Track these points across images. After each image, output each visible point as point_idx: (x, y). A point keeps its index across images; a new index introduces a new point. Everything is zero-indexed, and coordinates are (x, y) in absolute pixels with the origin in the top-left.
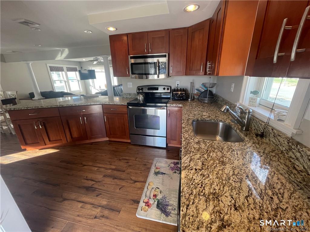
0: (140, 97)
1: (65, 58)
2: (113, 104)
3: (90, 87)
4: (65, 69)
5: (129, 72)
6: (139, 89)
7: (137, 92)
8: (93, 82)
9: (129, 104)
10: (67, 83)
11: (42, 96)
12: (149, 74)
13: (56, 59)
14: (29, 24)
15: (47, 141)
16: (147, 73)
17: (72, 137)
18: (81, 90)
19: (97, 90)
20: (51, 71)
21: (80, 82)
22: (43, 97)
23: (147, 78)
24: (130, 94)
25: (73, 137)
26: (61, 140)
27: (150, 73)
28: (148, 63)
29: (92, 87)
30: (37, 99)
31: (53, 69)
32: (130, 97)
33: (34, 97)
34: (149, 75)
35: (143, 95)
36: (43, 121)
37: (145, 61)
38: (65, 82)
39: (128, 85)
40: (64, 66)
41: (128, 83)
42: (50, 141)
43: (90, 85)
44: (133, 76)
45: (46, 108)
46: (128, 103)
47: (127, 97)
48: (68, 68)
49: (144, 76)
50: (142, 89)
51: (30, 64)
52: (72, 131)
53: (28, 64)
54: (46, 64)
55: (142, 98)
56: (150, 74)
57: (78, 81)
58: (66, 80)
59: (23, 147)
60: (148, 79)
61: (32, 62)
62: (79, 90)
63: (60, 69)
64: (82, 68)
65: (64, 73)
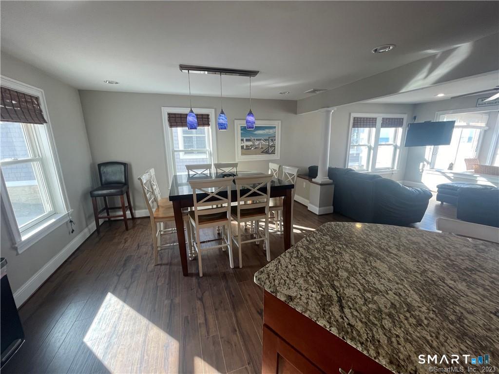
3: (421, 164)
4: (379, 122)
8: (435, 153)
10: (372, 151)
11: (328, 176)
18: (395, 168)
20: (354, 126)
21: (398, 150)
22: (330, 178)
29: (426, 166)
30: (320, 182)
31: (359, 123)
33: (315, 176)
38: (370, 148)
40: (379, 115)
43: (424, 160)
48: (387, 119)
51: (331, 113)
53: (329, 112)
54: (350, 114)
57: (396, 147)
58: (373, 145)
61: (335, 108)
63: (369, 123)
64: (415, 118)
65: (374, 130)
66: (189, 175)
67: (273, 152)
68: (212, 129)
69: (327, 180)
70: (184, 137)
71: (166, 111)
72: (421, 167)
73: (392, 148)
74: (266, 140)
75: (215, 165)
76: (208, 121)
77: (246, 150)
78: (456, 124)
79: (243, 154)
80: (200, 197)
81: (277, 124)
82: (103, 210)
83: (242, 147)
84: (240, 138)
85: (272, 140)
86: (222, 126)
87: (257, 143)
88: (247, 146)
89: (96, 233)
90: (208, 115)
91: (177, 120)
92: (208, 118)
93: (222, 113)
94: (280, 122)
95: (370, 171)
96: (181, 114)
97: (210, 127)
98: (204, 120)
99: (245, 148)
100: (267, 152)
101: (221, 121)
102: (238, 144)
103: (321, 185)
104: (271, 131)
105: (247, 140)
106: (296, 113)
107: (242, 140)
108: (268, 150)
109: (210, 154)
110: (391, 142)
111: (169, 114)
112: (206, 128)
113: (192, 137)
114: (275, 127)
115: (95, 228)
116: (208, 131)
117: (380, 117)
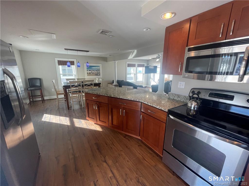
0: (192, 104)
1: (134, 57)
2: (151, 105)
3: (151, 79)
4: (136, 65)
5: (181, 70)
6: (193, 93)
7: (189, 96)
8: (154, 76)
9: (171, 112)
10: (135, 75)
12: (216, 73)
13: (128, 59)
14: (106, 33)
15: (98, 120)
16: (214, 71)
17: (112, 124)
19: (155, 82)
20: (128, 67)
21: (144, 75)
22: (118, 84)
23: (212, 79)
24: (179, 96)
25: (114, 124)
26: (106, 122)
27: (218, 71)
28: (219, 56)
29: (152, 80)
31: (130, 65)
32: (178, 99)
33: (113, 83)
34: (216, 75)
35: (197, 103)
36: (99, 105)
37: (215, 51)
39: (179, 85)
40: (136, 63)
41: (179, 82)
42: (99, 120)
43: (151, 78)
44: (187, 75)
45: (101, 95)
46: (169, 110)
47: (174, 98)
48: (139, 64)
49: (207, 76)
50: (199, 93)
52: (113, 118)
53: (115, 62)
54: (126, 62)
55: (195, 106)
56: (218, 73)
57: (143, 74)
58: (135, 73)
59: (87, 118)
60: (214, 80)
61: (117, 61)
62: (142, 80)
63: (133, 66)
64: (148, 64)
65: (135, 68)
66: (67, 82)
67: (99, 75)
68: (75, 66)
69: (117, 84)
70: (62, 69)
71: (57, 60)
72: (150, 81)
73: (142, 74)
74: (96, 71)
75: (77, 79)
76: (74, 64)
77: (89, 74)
78: (157, 67)
79: (88, 75)
80: (72, 86)
81: (100, 65)
82: (31, 96)
83: (87, 73)
84: (86, 70)
85: (99, 71)
86: (78, 66)
87: (93, 72)
88: (89, 73)
89: (29, 104)
90: (74, 61)
91: (62, 63)
92: (74, 63)
93: (78, 62)
94: (101, 64)
95: (135, 82)
96: (63, 61)
97: (74, 66)
98: (72, 63)
99: (88, 73)
100: (97, 75)
101: (78, 65)
102: (86, 72)
103: (114, 85)
104: (98, 68)
105: (89, 71)
106: (107, 61)
107: (87, 70)
108: (98, 74)
109: (75, 76)
110: (142, 72)
111: (58, 61)
112: (73, 66)
113: (65, 69)
114: (99, 66)
115: (29, 102)
116: (73, 67)
117: (137, 64)
